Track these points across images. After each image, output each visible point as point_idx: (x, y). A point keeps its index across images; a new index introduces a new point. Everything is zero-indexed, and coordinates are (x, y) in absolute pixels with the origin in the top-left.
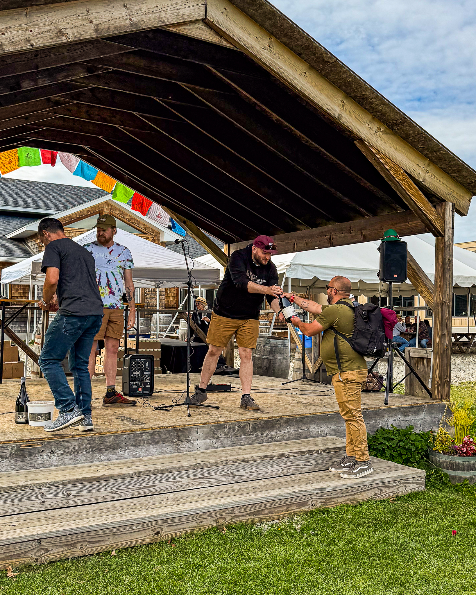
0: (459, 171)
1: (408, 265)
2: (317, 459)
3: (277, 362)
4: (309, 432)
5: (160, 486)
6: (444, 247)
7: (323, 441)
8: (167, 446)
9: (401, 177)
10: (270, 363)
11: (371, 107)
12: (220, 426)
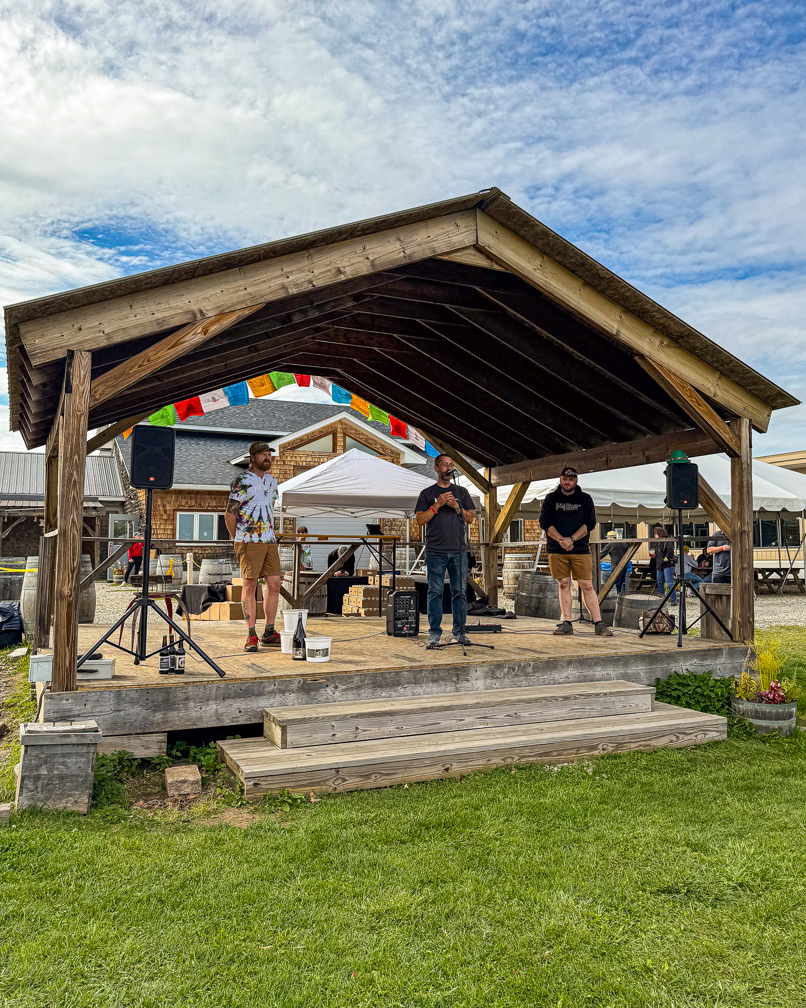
0: (755, 384)
1: (699, 490)
2: (605, 702)
3: (548, 601)
4: (593, 675)
5: (444, 723)
6: (741, 468)
7: (610, 684)
8: (446, 685)
9: (688, 393)
10: (540, 602)
11: (652, 320)
12: (499, 666)
